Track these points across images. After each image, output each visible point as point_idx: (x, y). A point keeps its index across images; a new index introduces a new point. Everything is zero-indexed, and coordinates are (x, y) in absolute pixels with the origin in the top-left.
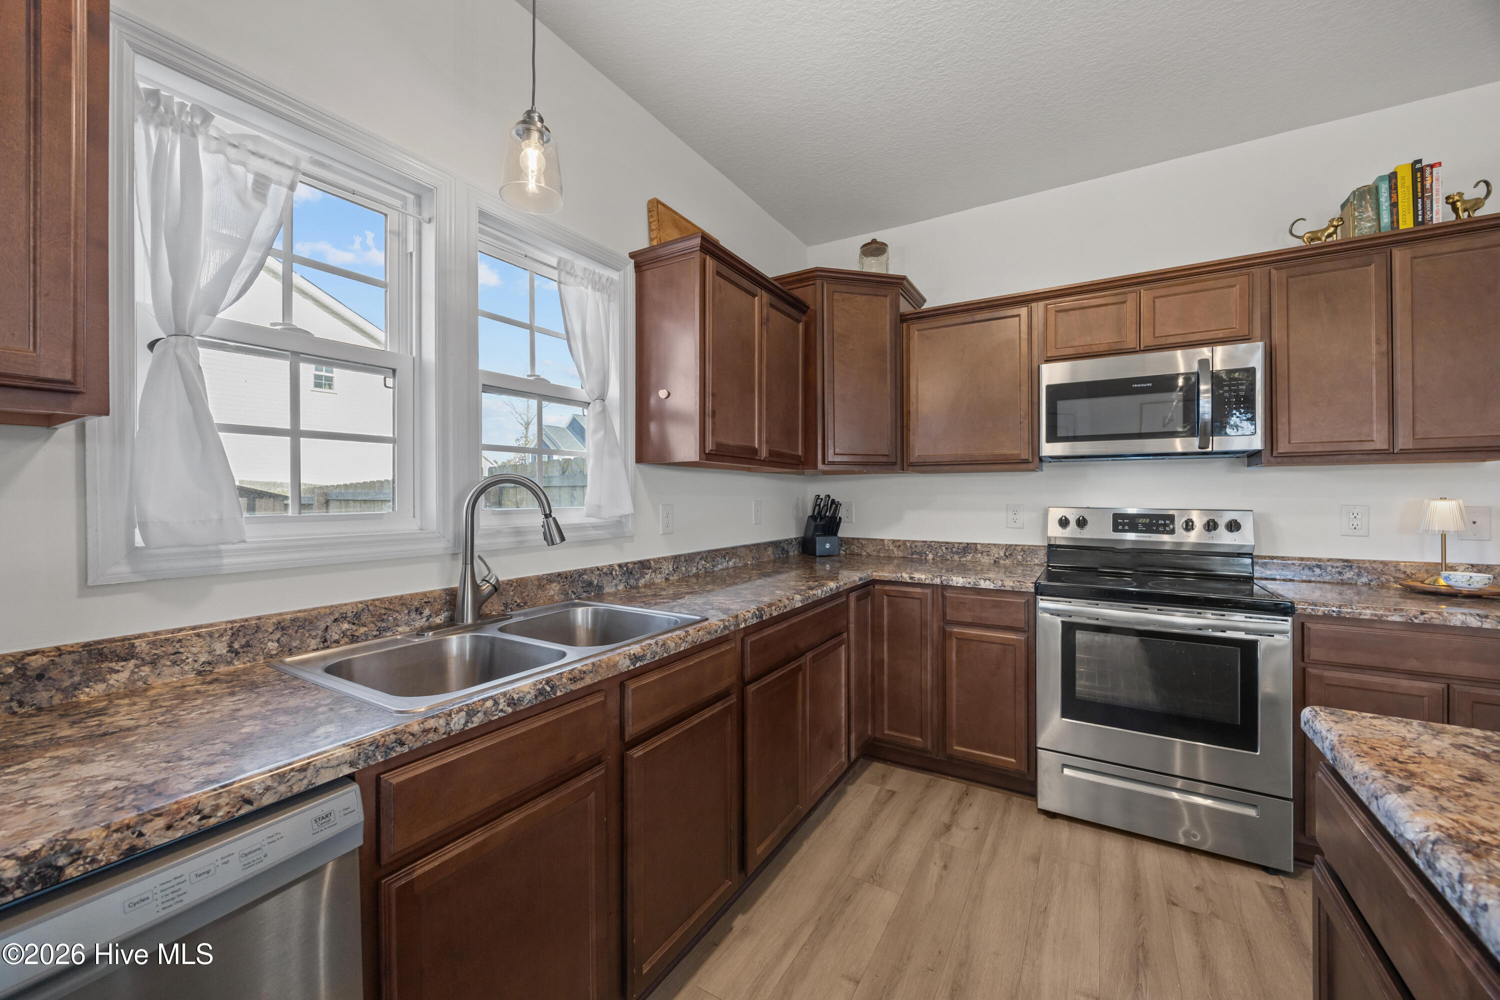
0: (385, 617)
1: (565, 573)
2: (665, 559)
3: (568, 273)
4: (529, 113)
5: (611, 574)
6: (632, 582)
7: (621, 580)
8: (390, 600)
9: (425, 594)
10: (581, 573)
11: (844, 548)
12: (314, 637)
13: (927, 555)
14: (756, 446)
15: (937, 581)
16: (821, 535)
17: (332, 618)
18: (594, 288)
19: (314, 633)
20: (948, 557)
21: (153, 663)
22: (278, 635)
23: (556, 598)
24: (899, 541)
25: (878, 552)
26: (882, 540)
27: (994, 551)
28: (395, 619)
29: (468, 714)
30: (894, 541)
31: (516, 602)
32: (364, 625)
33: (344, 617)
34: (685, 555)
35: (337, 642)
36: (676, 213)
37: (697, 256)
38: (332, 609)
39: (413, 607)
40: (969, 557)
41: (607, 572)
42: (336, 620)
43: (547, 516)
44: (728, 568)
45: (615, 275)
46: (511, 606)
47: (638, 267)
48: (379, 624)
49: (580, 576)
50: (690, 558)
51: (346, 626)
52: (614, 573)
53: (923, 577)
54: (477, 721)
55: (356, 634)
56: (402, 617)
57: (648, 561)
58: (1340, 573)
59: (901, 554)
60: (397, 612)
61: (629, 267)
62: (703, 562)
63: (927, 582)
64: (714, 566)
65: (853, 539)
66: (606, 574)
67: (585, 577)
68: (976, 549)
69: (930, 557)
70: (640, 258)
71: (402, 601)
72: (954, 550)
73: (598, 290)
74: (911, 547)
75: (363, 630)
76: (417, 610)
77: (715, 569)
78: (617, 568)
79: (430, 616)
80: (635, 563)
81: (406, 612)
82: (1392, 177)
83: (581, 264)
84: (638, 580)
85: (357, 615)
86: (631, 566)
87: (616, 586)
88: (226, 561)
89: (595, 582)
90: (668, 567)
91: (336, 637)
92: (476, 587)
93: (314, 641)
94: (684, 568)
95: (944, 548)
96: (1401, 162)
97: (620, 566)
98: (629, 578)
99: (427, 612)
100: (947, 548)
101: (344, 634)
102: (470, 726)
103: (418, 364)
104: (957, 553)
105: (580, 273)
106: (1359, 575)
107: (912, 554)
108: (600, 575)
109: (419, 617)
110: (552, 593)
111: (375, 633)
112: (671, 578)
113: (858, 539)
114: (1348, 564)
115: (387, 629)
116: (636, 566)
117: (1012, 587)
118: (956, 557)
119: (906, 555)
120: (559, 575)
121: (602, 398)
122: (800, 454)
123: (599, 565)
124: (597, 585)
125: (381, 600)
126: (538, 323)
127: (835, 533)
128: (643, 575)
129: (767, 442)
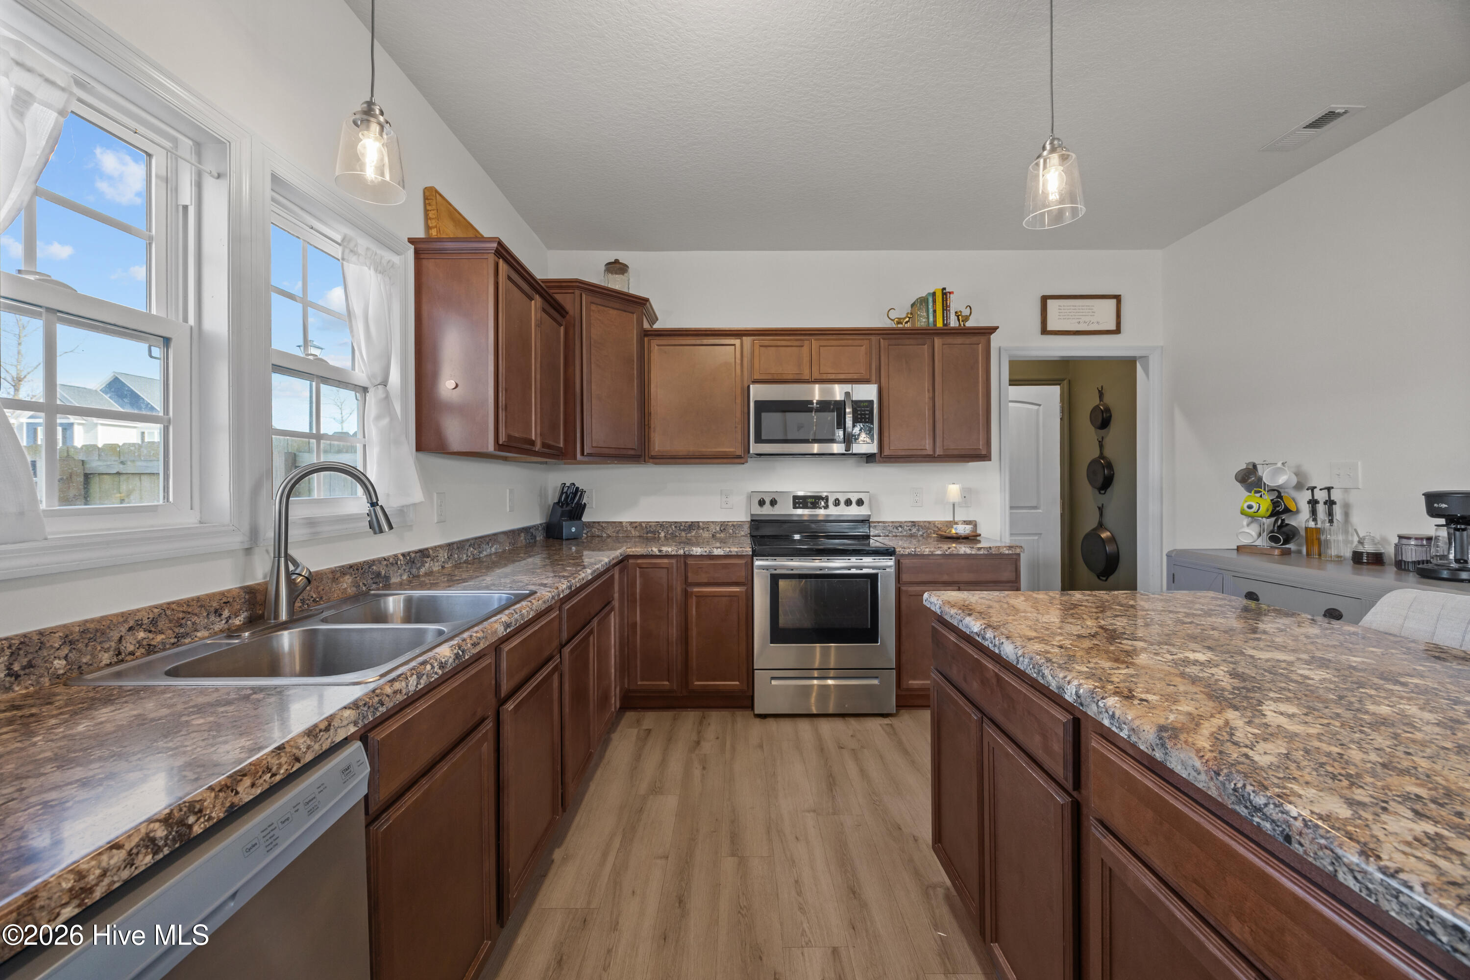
0: (183, 622)
1: (356, 564)
2: (440, 547)
3: (352, 251)
4: (370, 104)
5: (397, 563)
6: (414, 571)
7: (405, 570)
8: (188, 602)
9: (222, 594)
10: (371, 563)
11: (585, 532)
12: (106, 650)
13: (660, 533)
14: (533, 438)
15: (681, 552)
16: (567, 520)
17: (127, 626)
18: (376, 270)
19: (106, 646)
20: (677, 534)
22: (69, 650)
23: (349, 590)
24: (636, 522)
25: (617, 533)
26: (621, 522)
27: (712, 527)
28: (194, 624)
29: (418, 677)
30: (631, 523)
31: (312, 597)
32: (161, 632)
33: (139, 625)
34: (456, 543)
35: (132, 653)
36: (450, 204)
37: (492, 258)
38: (125, 616)
39: (212, 609)
40: (693, 534)
41: (392, 562)
42: (131, 629)
43: (373, 504)
44: (490, 555)
45: (396, 259)
46: (307, 602)
47: (417, 253)
48: (177, 630)
49: (369, 567)
50: (460, 545)
51: (141, 635)
52: (399, 563)
53: (670, 549)
55: (153, 643)
56: (201, 621)
57: (427, 549)
58: (910, 530)
59: (637, 534)
60: (196, 615)
61: (409, 252)
62: (472, 549)
63: (673, 553)
64: (480, 552)
65: (594, 522)
66: (392, 564)
67: (374, 567)
68: (699, 526)
69: (662, 534)
70: (419, 246)
71: (200, 602)
72: (682, 527)
73: (380, 272)
74: (646, 527)
75: (160, 638)
76: (216, 611)
77: (481, 555)
78: (401, 558)
79: (230, 617)
80: (416, 552)
81: (205, 614)
82: (934, 294)
83: (363, 243)
84: (419, 569)
85: (154, 622)
86: (413, 555)
87: (401, 575)
89: (383, 573)
90: (443, 555)
91: (131, 648)
92: (290, 583)
93: (106, 655)
94: (456, 555)
95: (673, 527)
96: (937, 287)
97: (403, 555)
98: (411, 568)
99: (226, 613)
100: (676, 527)
101: (140, 644)
102: (420, 687)
103: (198, 335)
104: (684, 530)
105: (361, 251)
106: (918, 530)
107: (647, 533)
109: (219, 619)
110: (345, 586)
111: (173, 640)
112: (446, 566)
113: (598, 522)
114: (914, 524)
115: (186, 635)
116: (418, 555)
117: (736, 552)
118: (683, 534)
119: (642, 535)
120: (351, 566)
121: (384, 383)
122: (562, 445)
123: (385, 555)
124: (385, 576)
125: (178, 603)
126: (310, 298)
127: (579, 517)
128: (423, 565)
129: (541, 435)
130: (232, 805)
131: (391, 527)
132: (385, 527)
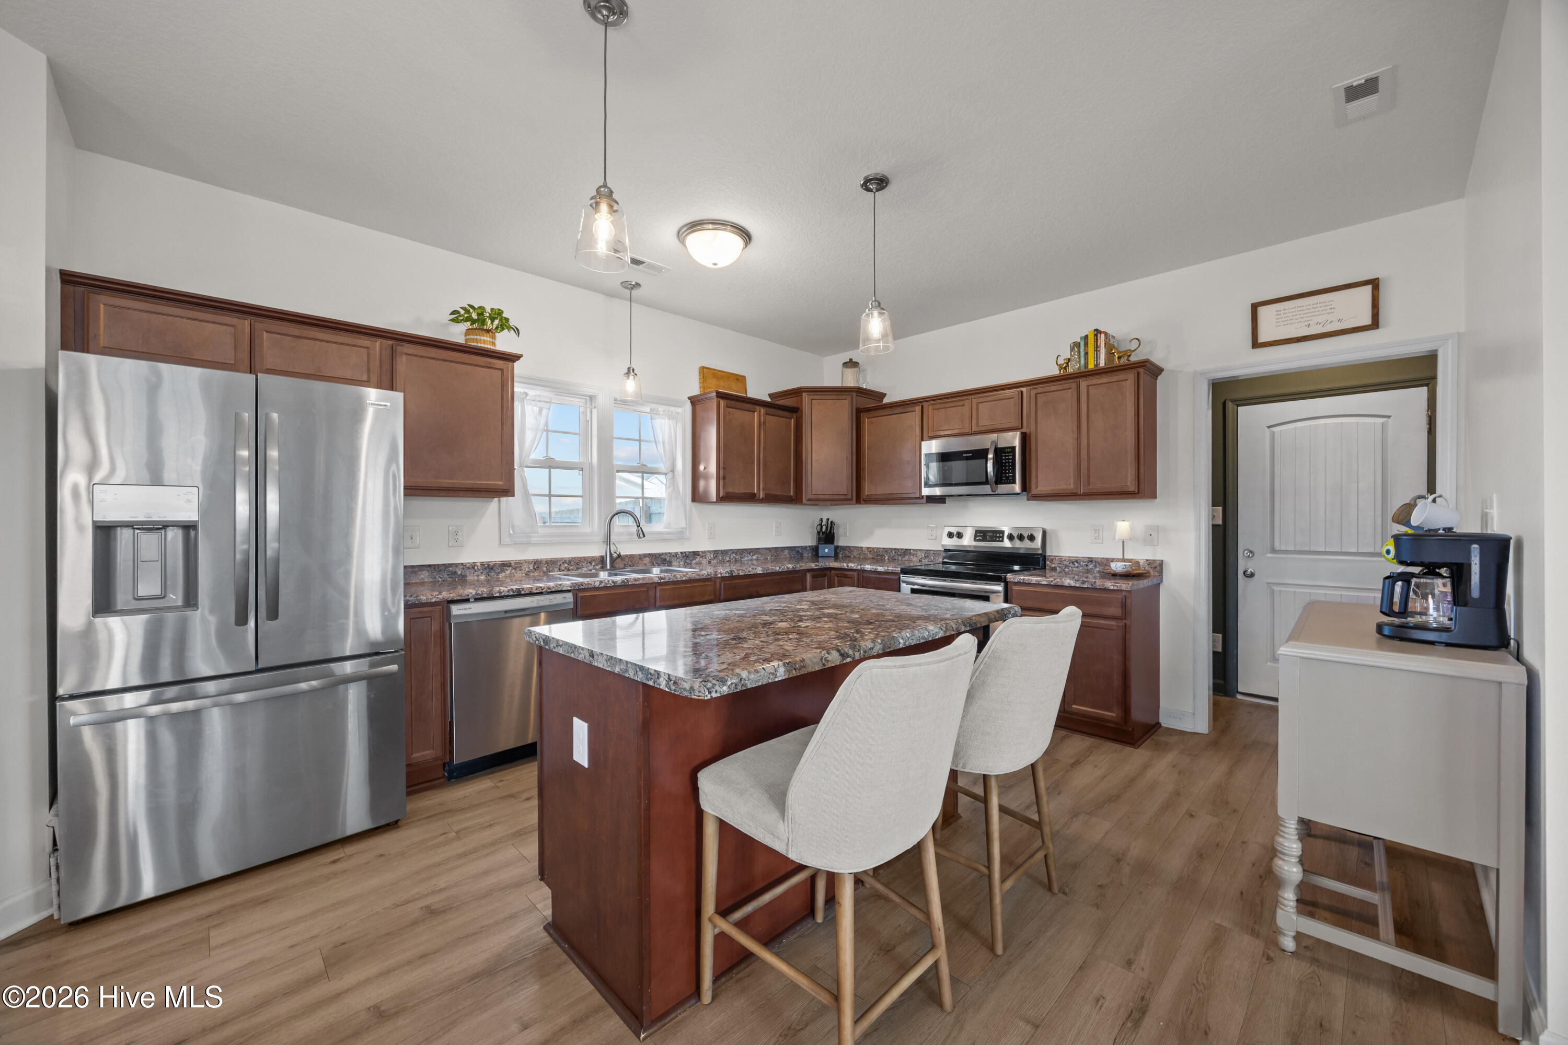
1: (653, 554)
2: (708, 551)
3: (655, 414)
4: (629, 369)
5: (676, 556)
6: (689, 559)
7: (682, 560)
8: (581, 558)
9: (593, 557)
10: (660, 555)
11: (841, 553)
12: (557, 568)
13: (885, 557)
14: (756, 492)
15: (859, 567)
16: (822, 544)
17: (562, 562)
18: (669, 419)
20: (896, 558)
21: (515, 569)
22: (546, 565)
23: (648, 564)
24: (871, 548)
25: (860, 555)
26: (862, 547)
27: (919, 553)
28: (582, 565)
29: (600, 582)
30: (868, 548)
31: (628, 561)
33: (565, 562)
34: (722, 551)
35: (563, 570)
36: (715, 370)
37: (715, 400)
38: (562, 559)
39: (588, 561)
40: (906, 558)
41: (675, 555)
42: (563, 563)
43: (638, 526)
44: (752, 560)
45: (679, 410)
47: (691, 402)
48: (576, 566)
49: (660, 556)
50: (725, 552)
51: (566, 565)
52: (678, 556)
53: (853, 565)
54: (602, 585)
55: (569, 569)
56: (585, 564)
57: (698, 552)
58: (1087, 565)
59: (872, 557)
60: (583, 562)
61: (687, 404)
62: (734, 555)
63: (855, 568)
64: (742, 558)
65: (847, 546)
67: (663, 556)
68: (910, 553)
69: (887, 558)
70: (693, 400)
71: (585, 559)
72: (899, 553)
73: (671, 419)
74: (877, 552)
75: (571, 567)
76: (590, 561)
77: (743, 559)
78: (680, 554)
79: (595, 565)
80: (690, 552)
81: (586, 562)
82: (1086, 337)
83: (661, 408)
84: (692, 560)
85: (570, 562)
86: (687, 554)
87: (679, 562)
88: (533, 539)
90: (710, 556)
92: (611, 555)
94: (720, 557)
95: (893, 552)
96: (1088, 330)
97: (681, 553)
98: (686, 559)
99: (593, 564)
100: (895, 552)
101: (566, 567)
102: (601, 586)
103: (591, 465)
104: (900, 555)
105: (662, 413)
106: (1095, 566)
107: (877, 556)
108: (670, 556)
109: (591, 565)
110: (646, 562)
111: (575, 569)
112: (712, 562)
113: (849, 547)
114: (1091, 560)
115: (579, 568)
116: (691, 554)
117: (892, 570)
118: (900, 558)
119: (874, 557)
120: (649, 554)
121: (673, 471)
122: (792, 494)
123: (670, 551)
124: (669, 561)
125: (578, 558)
126: (642, 438)
127: (832, 542)
128: (695, 559)
129: (763, 489)
130: (531, 591)
131: (644, 536)
132: (642, 536)
